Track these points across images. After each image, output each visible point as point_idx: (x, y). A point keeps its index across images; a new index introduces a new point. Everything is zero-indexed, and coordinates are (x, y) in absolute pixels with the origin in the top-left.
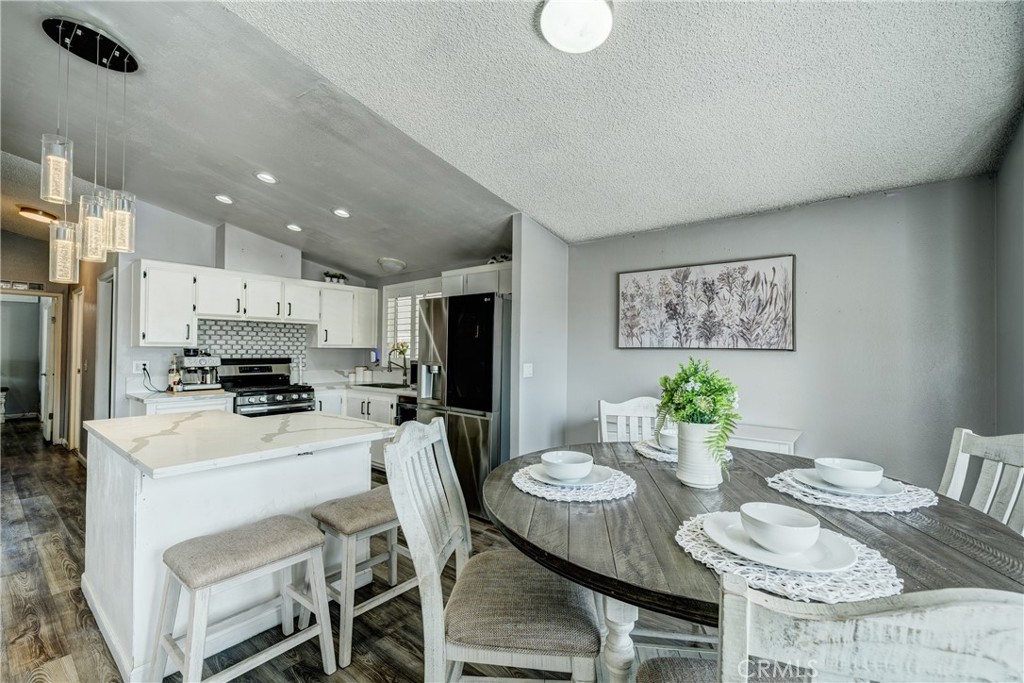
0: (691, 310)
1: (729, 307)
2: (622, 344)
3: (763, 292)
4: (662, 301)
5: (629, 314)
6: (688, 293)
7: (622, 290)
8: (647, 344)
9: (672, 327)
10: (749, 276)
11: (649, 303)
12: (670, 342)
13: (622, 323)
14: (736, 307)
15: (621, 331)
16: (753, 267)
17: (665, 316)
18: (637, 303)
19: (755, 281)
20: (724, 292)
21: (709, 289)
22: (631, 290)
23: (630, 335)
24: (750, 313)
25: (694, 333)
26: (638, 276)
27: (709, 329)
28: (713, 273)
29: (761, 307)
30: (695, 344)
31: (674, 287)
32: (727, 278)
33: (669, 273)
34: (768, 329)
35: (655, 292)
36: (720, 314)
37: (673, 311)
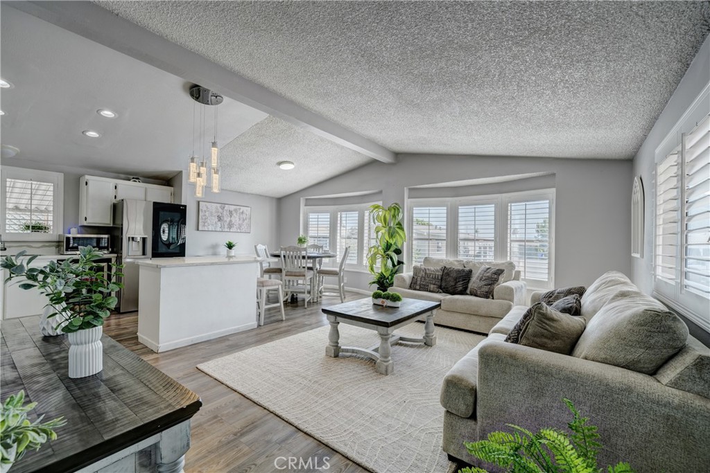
0: (225, 219)
1: (236, 219)
2: (200, 229)
3: (244, 216)
4: (216, 214)
5: (204, 218)
6: (225, 213)
7: (200, 208)
8: (210, 229)
9: (219, 224)
10: (241, 211)
11: (212, 215)
12: (218, 229)
13: (200, 221)
14: (237, 219)
15: (200, 224)
16: (242, 209)
17: (217, 220)
18: (207, 214)
19: (242, 213)
20: (235, 215)
21: (231, 212)
22: (205, 209)
23: (204, 226)
24: (241, 222)
25: (226, 226)
26: (208, 204)
27: (230, 225)
28: (232, 208)
29: (244, 220)
30: (226, 230)
31: (220, 210)
32: (236, 210)
33: (219, 205)
34: (244, 228)
35: (214, 211)
36: (233, 221)
37: (220, 219)
